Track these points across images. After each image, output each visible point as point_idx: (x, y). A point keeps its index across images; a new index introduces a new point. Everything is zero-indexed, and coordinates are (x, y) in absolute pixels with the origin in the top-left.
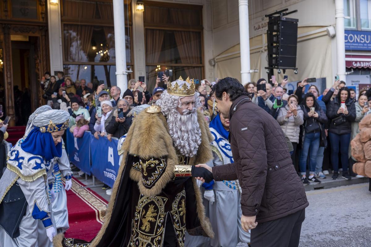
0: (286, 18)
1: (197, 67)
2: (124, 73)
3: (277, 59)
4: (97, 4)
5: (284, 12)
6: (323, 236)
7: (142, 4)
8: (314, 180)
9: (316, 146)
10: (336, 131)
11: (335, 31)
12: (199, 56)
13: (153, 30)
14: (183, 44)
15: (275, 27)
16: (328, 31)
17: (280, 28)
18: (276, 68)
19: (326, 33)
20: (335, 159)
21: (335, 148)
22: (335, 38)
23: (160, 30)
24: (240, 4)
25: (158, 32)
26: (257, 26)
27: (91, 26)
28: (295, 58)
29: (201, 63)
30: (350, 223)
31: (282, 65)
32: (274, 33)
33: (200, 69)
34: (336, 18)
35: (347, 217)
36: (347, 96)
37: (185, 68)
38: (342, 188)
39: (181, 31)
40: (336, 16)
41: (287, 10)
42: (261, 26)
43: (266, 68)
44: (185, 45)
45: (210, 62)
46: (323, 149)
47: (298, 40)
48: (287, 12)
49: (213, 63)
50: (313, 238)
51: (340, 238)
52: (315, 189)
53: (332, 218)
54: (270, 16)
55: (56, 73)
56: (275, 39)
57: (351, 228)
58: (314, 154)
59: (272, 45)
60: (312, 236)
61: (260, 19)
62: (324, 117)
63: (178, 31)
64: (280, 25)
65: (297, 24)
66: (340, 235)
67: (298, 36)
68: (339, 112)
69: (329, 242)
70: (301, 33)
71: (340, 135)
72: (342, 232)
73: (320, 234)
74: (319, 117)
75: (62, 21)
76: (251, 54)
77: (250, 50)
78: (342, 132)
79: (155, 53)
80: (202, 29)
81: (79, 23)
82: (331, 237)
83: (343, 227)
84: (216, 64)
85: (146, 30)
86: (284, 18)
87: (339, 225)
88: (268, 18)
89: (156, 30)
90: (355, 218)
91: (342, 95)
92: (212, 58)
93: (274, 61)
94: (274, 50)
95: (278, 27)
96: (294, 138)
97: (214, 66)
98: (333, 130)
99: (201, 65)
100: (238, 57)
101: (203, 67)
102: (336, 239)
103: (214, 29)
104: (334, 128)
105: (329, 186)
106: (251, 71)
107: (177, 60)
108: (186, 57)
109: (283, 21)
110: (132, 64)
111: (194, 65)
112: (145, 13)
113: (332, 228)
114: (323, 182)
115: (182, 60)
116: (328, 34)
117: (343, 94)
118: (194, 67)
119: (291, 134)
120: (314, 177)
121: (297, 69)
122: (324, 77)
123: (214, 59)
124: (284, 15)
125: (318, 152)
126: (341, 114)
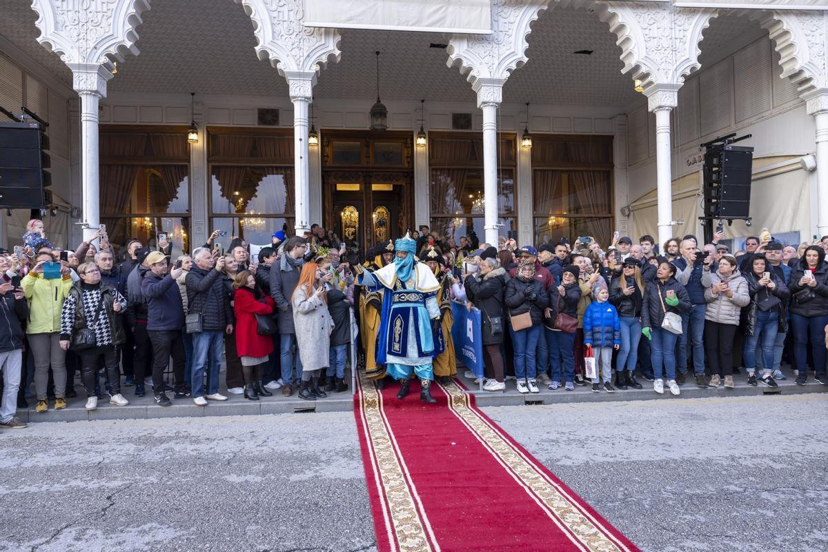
0: (732, 147)
1: (604, 218)
2: (495, 227)
3: (717, 206)
4: (472, 142)
5: (731, 138)
6: (758, 461)
7: (529, 139)
8: (767, 381)
9: (772, 332)
10: (803, 312)
11: (816, 162)
12: (607, 203)
13: (544, 170)
14: (585, 188)
15: (715, 161)
16: (803, 163)
17: (723, 162)
18: (716, 218)
19: (800, 166)
20: (800, 353)
21: (801, 336)
22: (815, 174)
23: (553, 171)
24: (658, 132)
25: (550, 174)
26: (691, 160)
27: (465, 170)
28: (748, 203)
29: (610, 212)
30: (809, 447)
31: (725, 213)
32: (714, 169)
33: (608, 220)
34: (817, 143)
35: (806, 438)
36: (816, 258)
37: (587, 220)
38: (813, 396)
39: (582, 171)
40: (817, 140)
41: (735, 135)
42: (697, 159)
43: (700, 218)
44: (588, 189)
45: (622, 211)
46: (784, 336)
47: (753, 178)
48: (736, 138)
49: (627, 213)
50: (740, 461)
51: (785, 466)
52: (766, 393)
53: (781, 437)
54: (708, 145)
55: (421, 228)
56: (714, 177)
57: (809, 453)
58: (769, 343)
59: (711, 185)
60: (740, 458)
61: (696, 150)
62: (783, 288)
63: (578, 171)
64: (723, 157)
65: (751, 155)
66: (785, 462)
67: (753, 172)
68: (801, 283)
69: (765, 469)
70: (756, 167)
71: (810, 318)
72: (792, 458)
73: (753, 457)
74: (776, 289)
75: (430, 165)
76: (672, 201)
77: (672, 196)
78: (812, 312)
79: (546, 201)
80: (612, 166)
81: (446, 167)
82: (771, 463)
83: (795, 451)
84: (632, 213)
85: (535, 172)
86: (729, 147)
87: (788, 448)
88: (705, 148)
89: (548, 170)
90: (819, 441)
91: (807, 258)
92: (626, 205)
93: (712, 209)
94: (713, 193)
95: (720, 159)
96: (733, 318)
97: (629, 215)
98: (796, 310)
99: (609, 215)
100: (655, 204)
101: (613, 217)
102: (778, 466)
103: (629, 166)
104: (798, 308)
105: (790, 391)
106: (673, 223)
107: (577, 209)
108: (589, 205)
109: (728, 151)
110: (515, 215)
111: (600, 216)
112: (533, 149)
113: (776, 451)
114: (780, 384)
115: (583, 209)
116: (803, 167)
117: (810, 255)
118: (600, 218)
119: (728, 312)
120: (769, 378)
121: (751, 218)
122: (797, 229)
123: (628, 206)
124: (730, 142)
125: (776, 340)
126: (805, 285)
